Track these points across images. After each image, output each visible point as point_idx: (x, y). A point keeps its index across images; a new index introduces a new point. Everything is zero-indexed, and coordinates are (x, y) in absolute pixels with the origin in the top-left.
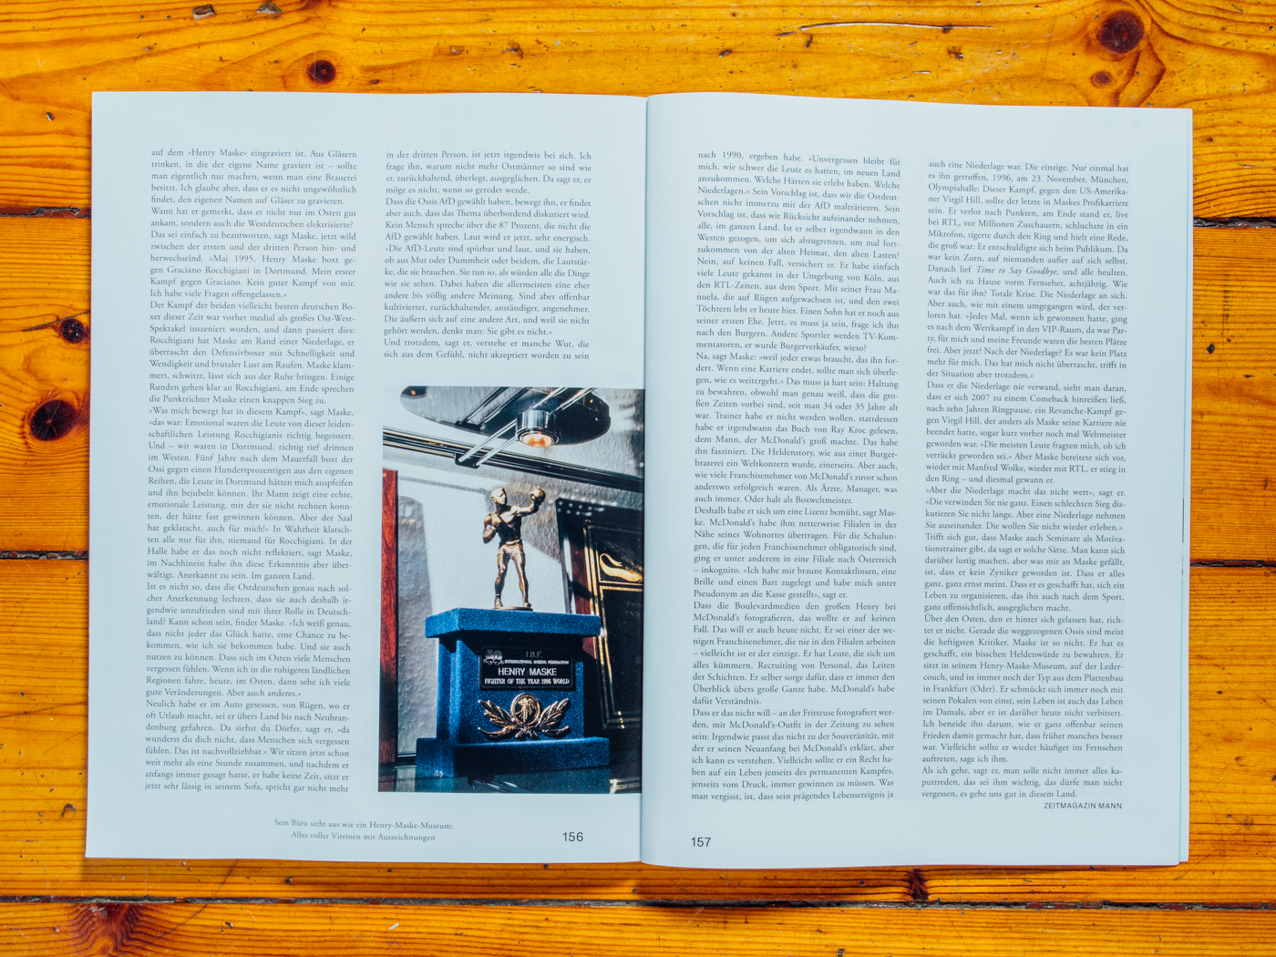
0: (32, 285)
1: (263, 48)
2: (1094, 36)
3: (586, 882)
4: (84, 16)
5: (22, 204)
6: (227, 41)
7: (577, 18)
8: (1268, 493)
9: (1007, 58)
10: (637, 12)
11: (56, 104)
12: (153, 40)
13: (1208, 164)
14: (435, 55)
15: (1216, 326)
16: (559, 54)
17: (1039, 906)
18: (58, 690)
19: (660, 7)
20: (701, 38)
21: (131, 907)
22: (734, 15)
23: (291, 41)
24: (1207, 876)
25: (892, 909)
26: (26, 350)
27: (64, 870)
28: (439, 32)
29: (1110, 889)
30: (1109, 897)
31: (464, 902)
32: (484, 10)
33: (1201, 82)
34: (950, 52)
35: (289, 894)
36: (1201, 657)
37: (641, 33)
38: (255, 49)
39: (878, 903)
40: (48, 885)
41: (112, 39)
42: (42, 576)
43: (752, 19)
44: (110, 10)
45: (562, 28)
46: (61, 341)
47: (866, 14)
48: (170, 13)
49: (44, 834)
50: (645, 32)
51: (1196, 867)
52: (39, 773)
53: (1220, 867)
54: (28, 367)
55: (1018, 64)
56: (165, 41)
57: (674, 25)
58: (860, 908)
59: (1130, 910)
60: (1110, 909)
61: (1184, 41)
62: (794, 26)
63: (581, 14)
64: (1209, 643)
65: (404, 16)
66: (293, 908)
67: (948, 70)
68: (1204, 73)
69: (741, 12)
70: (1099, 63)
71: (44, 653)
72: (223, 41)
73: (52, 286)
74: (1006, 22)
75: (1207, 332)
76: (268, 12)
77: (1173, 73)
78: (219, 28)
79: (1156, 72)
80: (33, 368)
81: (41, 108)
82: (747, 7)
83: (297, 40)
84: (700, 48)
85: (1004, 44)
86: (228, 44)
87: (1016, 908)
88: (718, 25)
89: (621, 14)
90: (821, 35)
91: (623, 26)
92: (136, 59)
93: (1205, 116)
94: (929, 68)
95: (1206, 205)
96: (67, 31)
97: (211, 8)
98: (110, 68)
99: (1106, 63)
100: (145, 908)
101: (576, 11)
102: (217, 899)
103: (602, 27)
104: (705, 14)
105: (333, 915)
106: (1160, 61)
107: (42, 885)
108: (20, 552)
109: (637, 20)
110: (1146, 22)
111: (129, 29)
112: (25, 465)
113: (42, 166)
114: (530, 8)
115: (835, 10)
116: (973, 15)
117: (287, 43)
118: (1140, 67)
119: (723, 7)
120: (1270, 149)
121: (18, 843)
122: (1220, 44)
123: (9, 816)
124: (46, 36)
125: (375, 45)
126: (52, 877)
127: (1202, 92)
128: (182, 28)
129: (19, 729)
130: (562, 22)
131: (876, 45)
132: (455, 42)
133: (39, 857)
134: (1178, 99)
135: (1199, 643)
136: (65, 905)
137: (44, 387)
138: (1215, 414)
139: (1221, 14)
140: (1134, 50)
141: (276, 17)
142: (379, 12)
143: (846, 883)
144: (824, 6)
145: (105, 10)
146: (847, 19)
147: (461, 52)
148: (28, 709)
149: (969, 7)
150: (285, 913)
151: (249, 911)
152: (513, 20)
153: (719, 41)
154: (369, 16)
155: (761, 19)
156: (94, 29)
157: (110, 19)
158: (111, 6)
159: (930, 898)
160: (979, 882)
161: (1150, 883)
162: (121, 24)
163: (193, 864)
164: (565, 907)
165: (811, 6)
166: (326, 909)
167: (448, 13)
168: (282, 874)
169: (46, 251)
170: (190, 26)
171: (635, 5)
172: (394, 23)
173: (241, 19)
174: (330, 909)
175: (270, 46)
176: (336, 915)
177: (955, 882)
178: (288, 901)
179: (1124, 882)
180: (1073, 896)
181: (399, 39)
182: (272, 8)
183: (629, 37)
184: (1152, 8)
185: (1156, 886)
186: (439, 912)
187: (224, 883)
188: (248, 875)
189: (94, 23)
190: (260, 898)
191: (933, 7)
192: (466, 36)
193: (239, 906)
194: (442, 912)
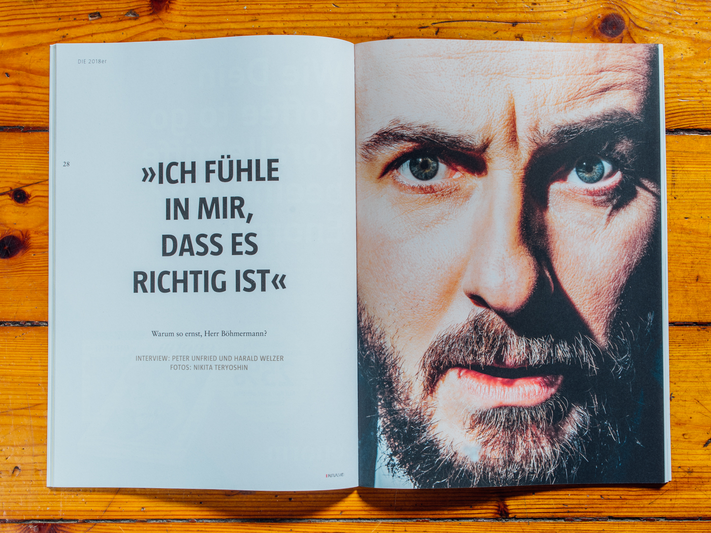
1: (128, 36)
2: (597, 28)
3: (314, 508)
4: (27, 19)
6: (108, 32)
7: (306, 19)
8: (698, 284)
11: (11, 68)
12: (66, 31)
17: (571, 520)
18: (10, 401)
19: (353, 13)
20: (376, 30)
21: (53, 525)
22: (395, 17)
23: (144, 32)
24: (668, 502)
25: (489, 522)
27: (15, 505)
28: (228, 27)
29: (612, 510)
30: (612, 514)
31: (244, 521)
32: (253, 14)
34: (516, 37)
35: (143, 517)
38: (124, 36)
39: (480, 519)
40: (5, 513)
41: (43, 31)
43: (405, 19)
44: (42, 15)
45: (298, 24)
46: (13, 202)
47: (468, 16)
48: (75, 17)
49: (2, 483)
50: (344, 26)
51: (661, 497)
53: (674, 497)
56: (73, 33)
57: (361, 23)
58: (470, 521)
59: (624, 522)
60: (612, 521)
61: (648, 30)
62: (429, 23)
63: (308, 17)
65: (208, 18)
66: (145, 525)
69: (399, 16)
71: (2, 380)
72: (106, 32)
73: (8, 171)
74: (548, 20)
76: (131, 16)
78: (104, 25)
81: (2, 70)
82: (402, 12)
83: (148, 31)
84: (376, 35)
85: (547, 33)
86: (108, 34)
87: (559, 521)
88: (385, 23)
89: (331, 16)
90: (444, 28)
91: (332, 23)
96: (17, 27)
97: (99, 14)
98: (41, 48)
100: (60, 525)
101: (306, 15)
102: (102, 520)
103: (320, 24)
104: (378, 16)
105: (168, 529)
109: (340, 20)
110: (626, 19)
111: (52, 26)
113: (3, 103)
114: (279, 13)
115: (452, 14)
116: (529, 16)
117: (142, 33)
119: (389, 12)
120: (697, 91)
122: (668, 32)
124: (5, 30)
125: (192, 34)
126: (7, 508)
128: (83, 25)
130: (297, 21)
131: (475, 33)
132: (238, 33)
136: (14, 524)
137: (3, 228)
140: (620, 36)
141: (135, 19)
142: (194, 16)
144: (445, 12)
145: (39, 15)
146: (459, 19)
149: (527, 12)
150: (141, 528)
151: (120, 527)
152: (269, 20)
153: (387, 31)
154: (188, 18)
155: (410, 19)
156: (33, 26)
157: (42, 20)
158: (42, 13)
159: (510, 516)
160: (538, 506)
161: (635, 506)
162: (48, 23)
163: (88, 500)
164: (302, 523)
165: (438, 12)
166: (165, 525)
167: (233, 17)
168: (139, 506)
169: (4, 151)
170: (87, 24)
171: (339, 11)
172: (202, 22)
173: (116, 20)
174: (167, 525)
175: (133, 35)
176: (170, 529)
177: (524, 507)
178: (142, 521)
179: (620, 506)
180: (591, 514)
181: (205, 31)
182: (134, 14)
183: (336, 29)
184: (630, 13)
185: (638, 508)
186: (229, 527)
187: (105, 511)
188: (119, 506)
189: (33, 23)
190: (127, 519)
191: (507, 12)
192: (244, 29)
193: (115, 524)
194: (231, 527)
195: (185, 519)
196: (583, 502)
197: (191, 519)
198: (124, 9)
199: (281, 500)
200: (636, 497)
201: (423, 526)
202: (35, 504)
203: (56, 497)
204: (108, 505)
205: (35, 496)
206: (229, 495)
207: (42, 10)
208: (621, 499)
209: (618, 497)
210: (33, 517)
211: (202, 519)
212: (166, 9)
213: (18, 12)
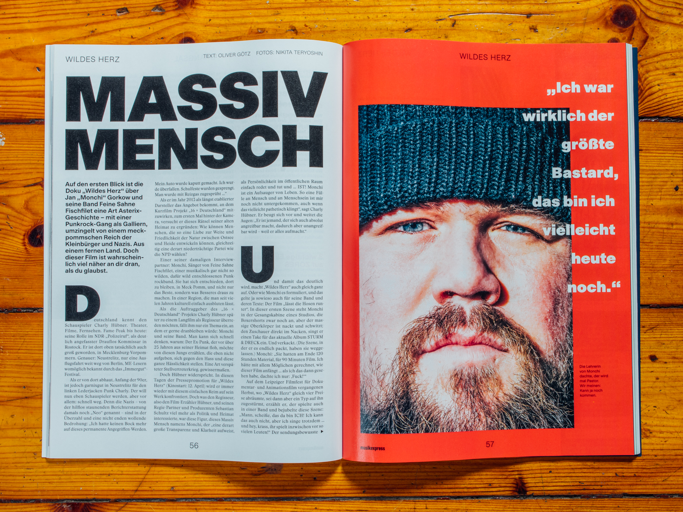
0: (29, 162)
1: (155, 31)
2: (609, 19)
4: (57, 14)
5: (23, 117)
6: (136, 27)
7: (327, 12)
9: (562, 31)
10: (359, 9)
11: (42, 63)
12: (94, 27)
13: (673, 88)
14: (249, 33)
15: (679, 176)
16: (317, 32)
17: (588, 497)
19: (372, 6)
20: (395, 22)
21: (86, 504)
22: (412, 10)
23: (170, 26)
25: (507, 500)
26: (25, 197)
27: (49, 485)
28: (251, 21)
29: (627, 487)
30: (626, 491)
31: (271, 500)
32: (276, 9)
33: (668, 43)
34: (531, 29)
35: (173, 496)
36: (674, 358)
37: (362, 20)
38: (151, 31)
39: (499, 496)
40: (39, 493)
41: (72, 27)
42: (35, 321)
43: (422, 12)
44: (71, 11)
45: (319, 18)
47: (485, 8)
48: (104, 12)
49: (36, 464)
50: (364, 20)
51: (674, 474)
52: (34, 431)
54: (27, 207)
55: (568, 35)
56: (101, 28)
57: (380, 16)
58: (489, 499)
59: (638, 499)
60: (627, 498)
61: (658, 21)
62: (446, 15)
63: (329, 10)
64: (679, 350)
65: (232, 13)
66: (176, 504)
67: (530, 38)
68: (670, 38)
69: (416, 8)
70: (611, 34)
71: (36, 364)
72: (133, 27)
73: (40, 162)
74: (561, 12)
75: (674, 180)
76: (157, 11)
77: (653, 38)
78: (131, 20)
79: (643, 38)
80: (29, 207)
81: (33, 65)
82: (420, 5)
83: (174, 26)
84: (394, 28)
85: (560, 24)
86: (136, 29)
87: (575, 498)
88: (404, 15)
89: (351, 10)
90: (460, 20)
91: (352, 16)
92: (85, 37)
93: (671, 62)
94: (519, 37)
95: (672, 110)
96: (47, 23)
97: (126, 10)
99: (616, 34)
100: (93, 505)
101: (326, 9)
102: (133, 499)
103: (341, 17)
104: (397, 9)
105: (198, 508)
106: (645, 32)
107: (36, 493)
108: (23, 309)
109: (360, 13)
110: (638, 11)
111: (81, 21)
112: (26, 261)
113: (35, 96)
114: (301, 7)
115: (468, 6)
116: (543, 8)
117: (168, 28)
118: (634, 36)
119: (407, 6)
121: (23, 470)
122: (678, 22)
123: (17, 455)
124: (36, 26)
125: (216, 28)
126: (41, 488)
127: (669, 48)
128: (111, 20)
129: (23, 407)
130: (318, 15)
131: (490, 25)
132: (260, 26)
133: (34, 477)
134: (656, 52)
135: (673, 350)
136: (49, 504)
137: (35, 218)
138: (680, 224)
139: (678, 6)
140: (631, 26)
141: (162, 14)
142: (218, 11)
143: (482, 486)
144: (462, 5)
145: (68, 11)
146: (475, 11)
147: (263, 32)
148: (27, 395)
149: (541, 4)
150: (171, 507)
151: (151, 506)
152: (292, 14)
153: (404, 24)
154: (213, 12)
155: (427, 12)
156: (62, 21)
157: (71, 16)
158: (72, 9)
159: (528, 493)
160: (554, 484)
161: (649, 483)
162: (77, 18)
163: (119, 480)
164: (326, 501)
165: (454, 5)
166: (194, 504)
167: (256, 11)
168: (169, 485)
169: (36, 143)
170: (115, 19)
171: (358, 5)
172: (227, 16)
173: (143, 15)
174: (196, 504)
175: (159, 30)
176: (199, 507)
177: (541, 484)
178: (172, 500)
179: (635, 483)
180: (606, 491)
181: (229, 25)
182: (160, 9)
183: (355, 22)
184: (641, 4)
185: (652, 485)
186: (256, 505)
187: (137, 491)
188: (150, 485)
189: (62, 18)
190: (157, 499)
191: (522, 4)
192: (266, 23)
193: (146, 503)
194: (258, 505)
195: (213, 498)
196: (598, 479)
197: (219, 498)
198: (151, 5)
199: (306, 479)
200: (650, 475)
201: (444, 503)
202: (68, 484)
203: (88, 477)
204: (138, 485)
205: (68, 477)
206: (256, 475)
207: (71, 6)
208: (635, 476)
209: (633, 475)
210: (67, 497)
211: (229, 498)
212: (192, 4)
213: (48, 8)
